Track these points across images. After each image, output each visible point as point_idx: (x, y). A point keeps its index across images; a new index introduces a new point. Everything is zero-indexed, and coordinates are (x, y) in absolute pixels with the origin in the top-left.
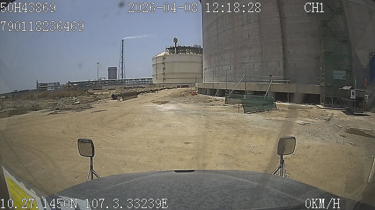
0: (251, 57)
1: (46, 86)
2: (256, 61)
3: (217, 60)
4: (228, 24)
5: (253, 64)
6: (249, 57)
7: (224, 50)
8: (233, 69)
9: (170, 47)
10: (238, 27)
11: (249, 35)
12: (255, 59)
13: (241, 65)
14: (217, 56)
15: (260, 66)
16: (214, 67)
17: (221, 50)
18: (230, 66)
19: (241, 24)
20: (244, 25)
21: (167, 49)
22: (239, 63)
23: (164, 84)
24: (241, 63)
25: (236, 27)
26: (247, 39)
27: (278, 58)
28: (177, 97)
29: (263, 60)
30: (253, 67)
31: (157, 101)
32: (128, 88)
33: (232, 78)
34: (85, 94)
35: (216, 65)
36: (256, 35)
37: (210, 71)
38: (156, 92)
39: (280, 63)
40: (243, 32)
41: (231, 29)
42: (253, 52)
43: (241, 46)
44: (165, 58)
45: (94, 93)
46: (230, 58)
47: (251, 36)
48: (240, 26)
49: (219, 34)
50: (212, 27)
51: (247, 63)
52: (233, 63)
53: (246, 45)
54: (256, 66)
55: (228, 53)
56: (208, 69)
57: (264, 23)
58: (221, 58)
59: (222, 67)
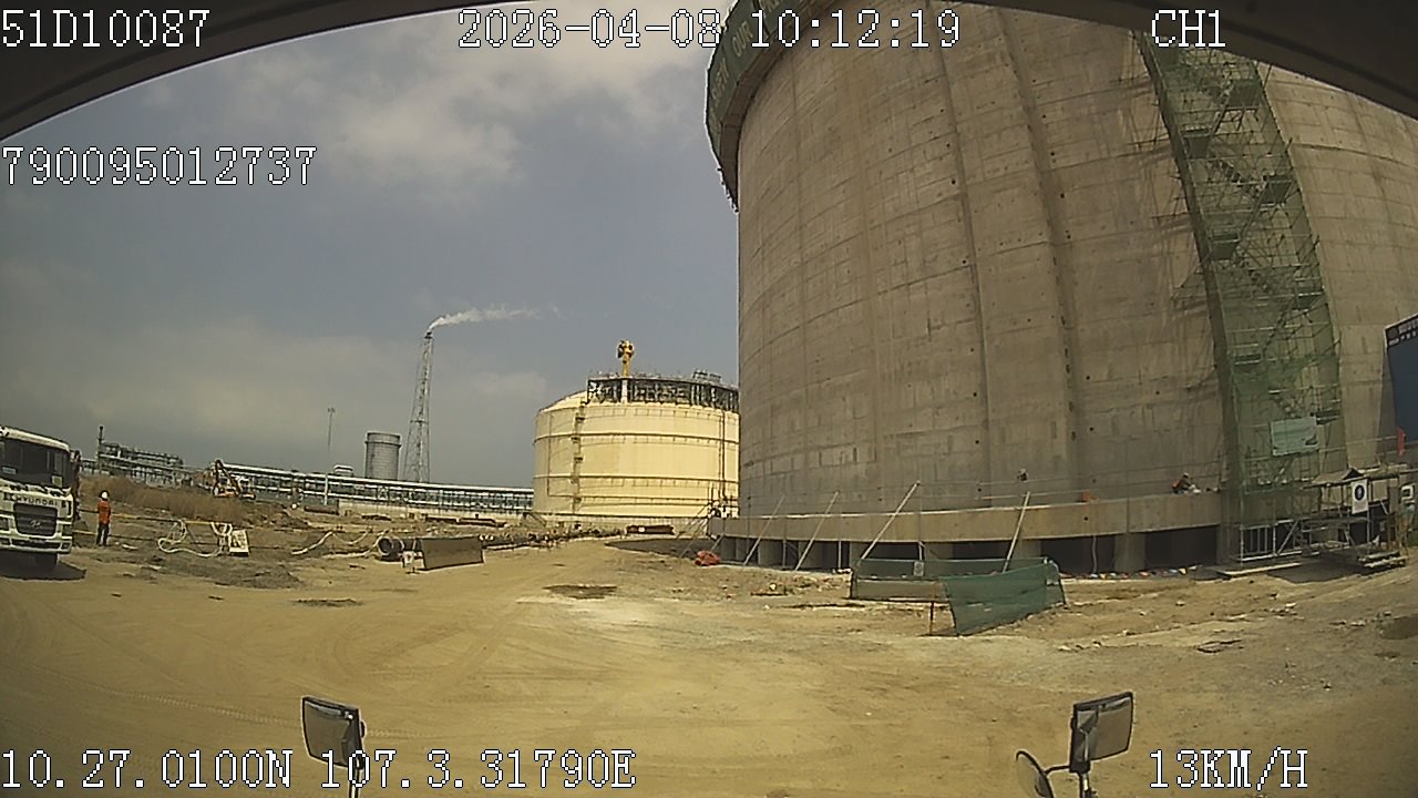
0: (940, 411)
1: (132, 458)
2: (959, 424)
3: (798, 427)
4: (846, 281)
5: (950, 437)
6: (930, 411)
7: (827, 385)
8: (867, 460)
9: (606, 376)
10: (886, 292)
11: (933, 324)
12: (957, 418)
13: (898, 443)
14: (800, 411)
15: (977, 442)
16: (787, 454)
17: (816, 385)
18: (855, 450)
19: (897, 281)
20: (910, 284)
21: (594, 385)
22: (891, 436)
23: (577, 519)
24: (898, 435)
25: (880, 294)
26: (923, 338)
27: (1049, 405)
28: (640, 570)
29: (986, 421)
30: (946, 448)
31: (567, 584)
32: (438, 520)
33: (860, 495)
34: (274, 522)
35: (797, 446)
36: (960, 322)
37: (769, 471)
38: (554, 545)
39: (1058, 426)
40: (905, 313)
41: (856, 302)
42: (948, 391)
43: (898, 368)
44: (583, 418)
45: (310, 524)
46: (855, 418)
47: (939, 328)
48: (896, 291)
49: (810, 321)
50: (783, 295)
51: (921, 434)
52: (865, 437)
53: (918, 363)
54: (958, 445)
55: (844, 400)
56: (760, 464)
57: (990, 270)
58: (816, 421)
59: (820, 456)
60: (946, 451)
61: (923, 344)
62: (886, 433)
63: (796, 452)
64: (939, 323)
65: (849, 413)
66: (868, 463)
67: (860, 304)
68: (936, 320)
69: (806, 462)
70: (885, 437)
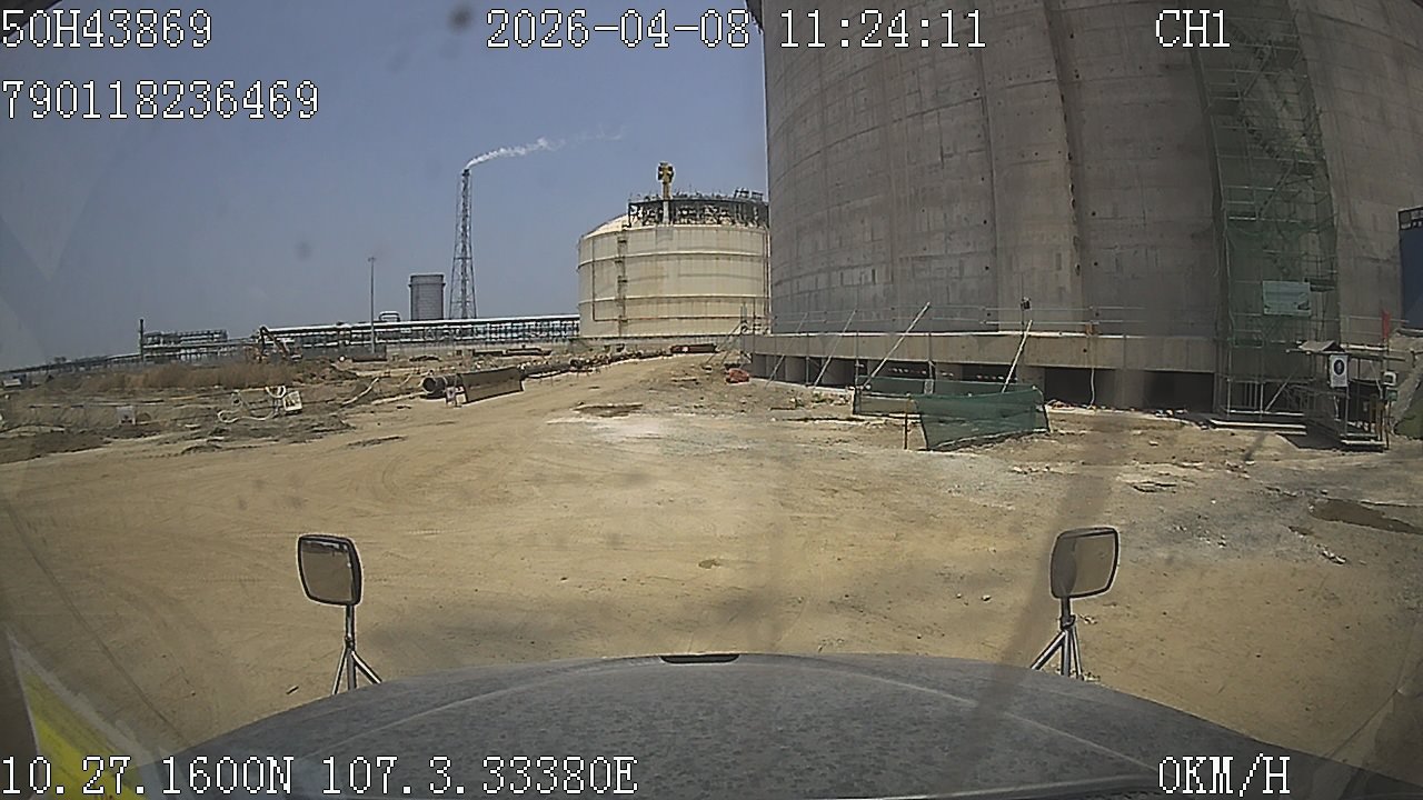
0: (952, 237)
1: (176, 343)
2: (970, 249)
3: (821, 248)
4: (863, 108)
5: (961, 261)
6: (943, 236)
7: (848, 208)
8: (884, 280)
9: (647, 198)
10: (900, 120)
11: (945, 152)
12: (968, 244)
13: (913, 265)
14: (823, 232)
15: (987, 268)
16: (812, 274)
17: (838, 208)
18: (873, 271)
19: (911, 109)
20: (924, 113)
21: (635, 208)
22: (907, 258)
23: (622, 342)
24: (913, 259)
25: (895, 121)
26: (936, 166)
27: (1054, 237)
28: (671, 388)
29: (996, 248)
30: (958, 272)
31: (597, 404)
32: (485, 354)
33: (878, 316)
34: (323, 378)
35: (820, 267)
36: (971, 152)
37: (795, 291)
38: (594, 369)
39: (1062, 257)
40: (919, 140)
41: (873, 129)
42: (958, 217)
43: (913, 193)
44: (625, 242)
45: (358, 374)
46: (873, 240)
47: (951, 156)
48: (910, 119)
49: (830, 146)
50: (805, 121)
51: (936, 257)
52: (882, 258)
53: (932, 189)
54: (968, 271)
55: (863, 222)
56: (788, 284)
57: (999, 103)
58: (838, 242)
59: (842, 274)
60: (958, 275)
61: (936, 171)
62: (902, 256)
63: (820, 271)
64: (951, 151)
65: (868, 237)
66: (885, 284)
67: (876, 130)
68: (948, 149)
69: (829, 281)
70: (901, 259)
